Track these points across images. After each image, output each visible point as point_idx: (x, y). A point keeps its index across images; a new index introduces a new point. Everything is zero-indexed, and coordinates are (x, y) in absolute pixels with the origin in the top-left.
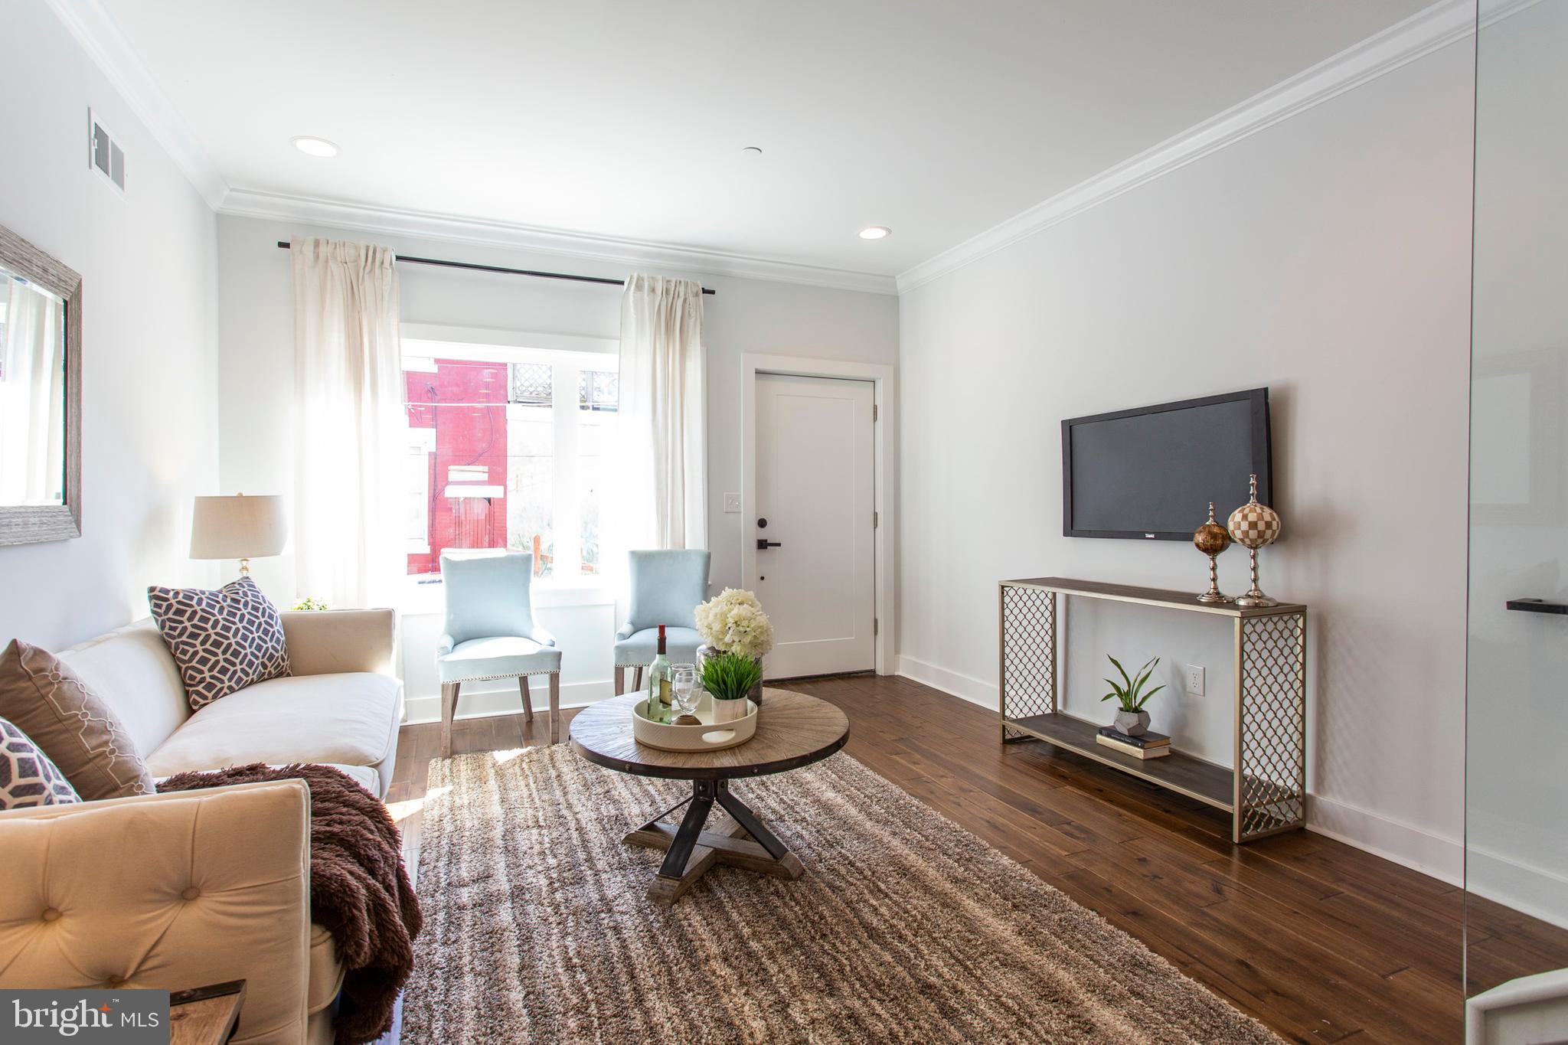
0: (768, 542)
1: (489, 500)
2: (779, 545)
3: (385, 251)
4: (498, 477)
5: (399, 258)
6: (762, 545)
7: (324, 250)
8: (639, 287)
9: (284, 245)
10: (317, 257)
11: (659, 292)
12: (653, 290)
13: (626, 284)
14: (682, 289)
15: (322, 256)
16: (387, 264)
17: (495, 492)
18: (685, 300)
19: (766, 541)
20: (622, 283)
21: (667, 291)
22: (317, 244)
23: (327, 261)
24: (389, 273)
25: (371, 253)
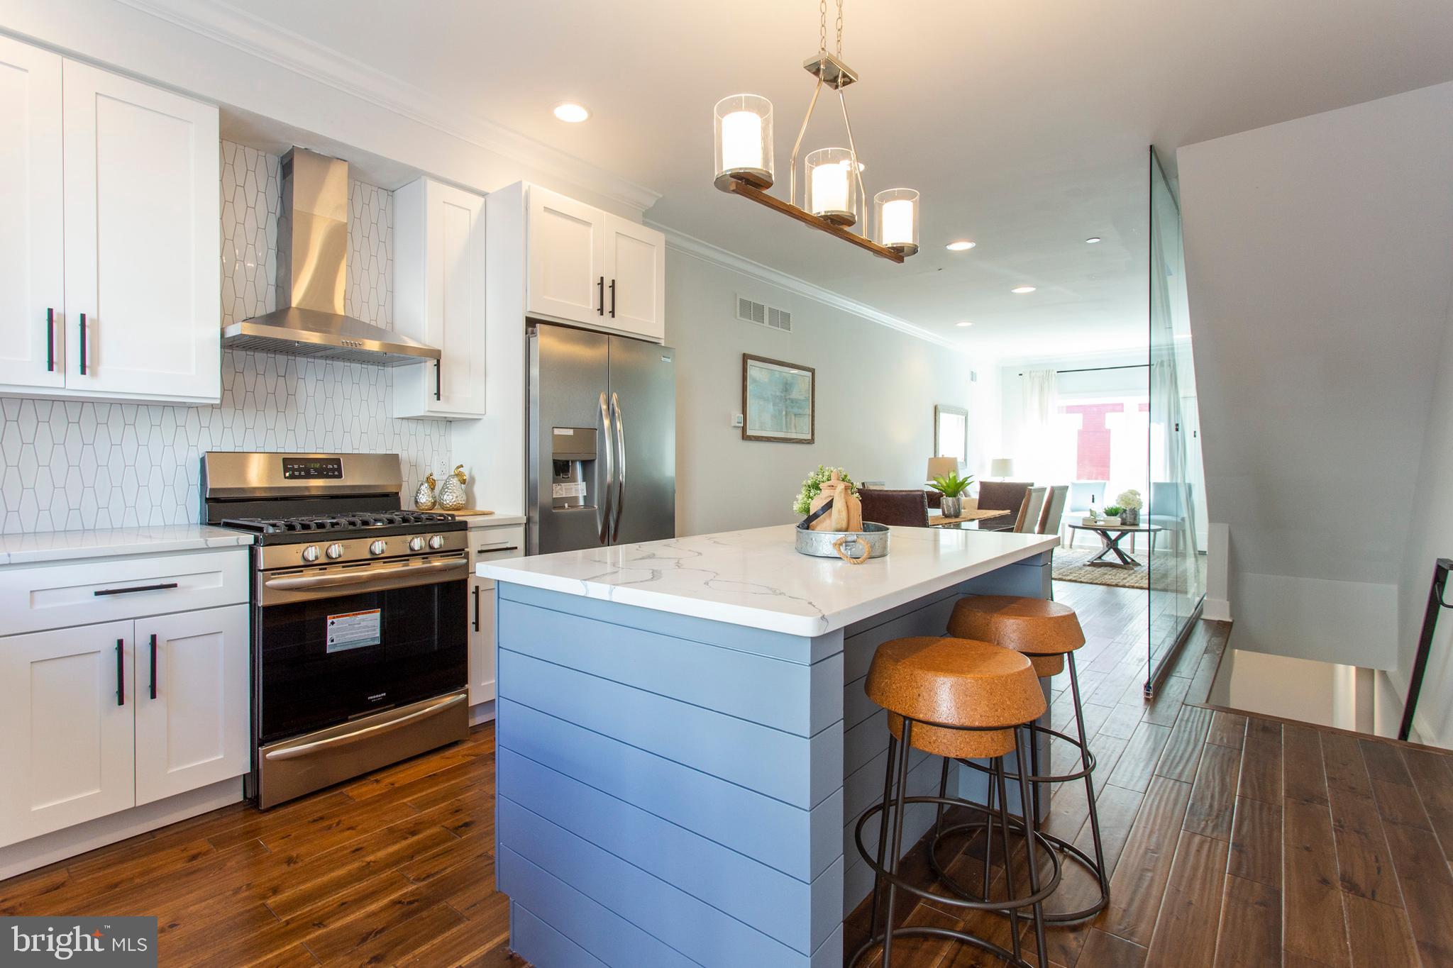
3: (1052, 371)
5: (1058, 372)
9: (1020, 375)
10: (1030, 377)
15: (1032, 376)
16: (1053, 375)
24: (1054, 378)
25: (1048, 372)
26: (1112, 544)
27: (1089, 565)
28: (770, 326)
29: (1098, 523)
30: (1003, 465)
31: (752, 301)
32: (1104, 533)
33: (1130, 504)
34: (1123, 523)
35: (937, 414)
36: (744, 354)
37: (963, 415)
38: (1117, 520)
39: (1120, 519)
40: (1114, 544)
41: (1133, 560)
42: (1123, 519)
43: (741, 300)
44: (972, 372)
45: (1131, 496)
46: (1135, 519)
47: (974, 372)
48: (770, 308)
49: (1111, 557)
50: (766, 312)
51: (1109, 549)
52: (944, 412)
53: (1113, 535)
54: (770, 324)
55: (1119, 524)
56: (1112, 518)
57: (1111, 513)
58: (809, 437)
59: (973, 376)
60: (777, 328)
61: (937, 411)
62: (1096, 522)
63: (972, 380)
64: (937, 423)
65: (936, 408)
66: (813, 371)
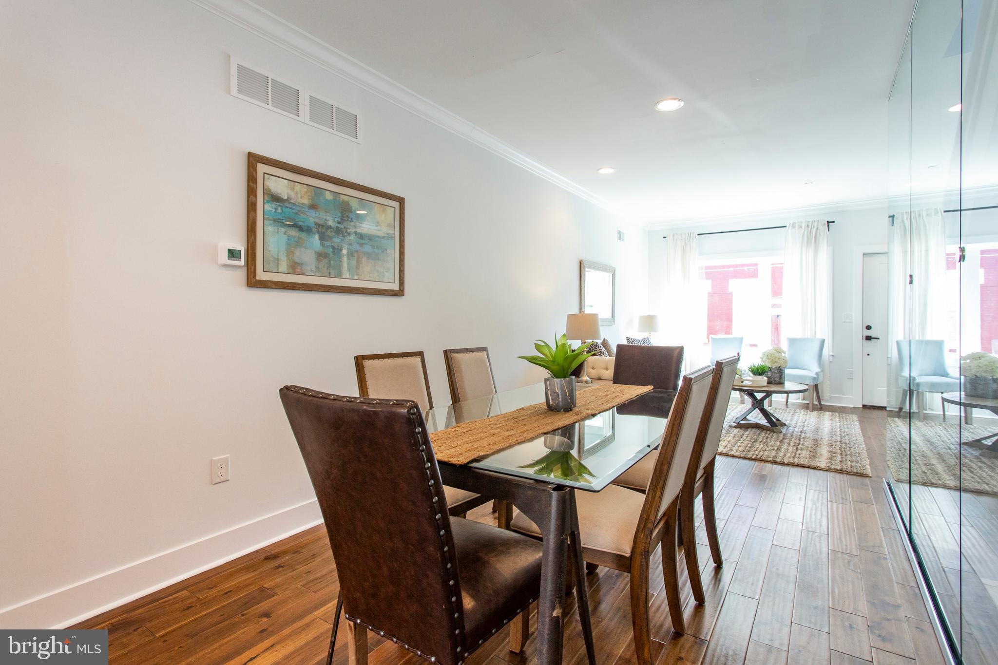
0: (872, 337)
2: (878, 338)
3: (694, 233)
5: (698, 235)
6: (869, 338)
7: (676, 237)
8: (794, 227)
9: (665, 237)
10: (674, 239)
12: (801, 227)
14: (816, 224)
15: (675, 239)
16: (694, 238)
18: (817, 228)
19: (871, 336)
20: (786, 227)
21: (808, 226)
22: (674, 235)
23: (676, 240)
24: (695, 240)
25: (689, 235)
26: (758, 404)
27: (735, 427)
28: (312, 123)
29: (744, 383)
30: (649, 322)
31: (271, 76)
32: (751, 394)
33: (776, 362)
34: (769, 383)
35: (582, 269)
36: (250, 154)
37: (610, 272)
38: (763, 380)
39: (766, 378)
40: (760, 405)
41: (778, 420)
42: (769, 378)
43: (240, 68)
44: (620, 232)
45: (777, 354)
46: (781, 377)
47: (622, 231)
48: (311, 98)
49: (756, 417)
50: (304, 100)
51: (755, 409)
52: (590, 267)
53: (759, 396)
54: (312, 119)
55: (765, 384)
56: (759, 378)
57: (758, 371)
58: (396, 287)
59: (620, 236)
60: (330, 130)
61: (582, 266)
62: (742, 382)
63: (620, 239)
64: (582, 279)
65: (581, 263)
66: (401, 201)
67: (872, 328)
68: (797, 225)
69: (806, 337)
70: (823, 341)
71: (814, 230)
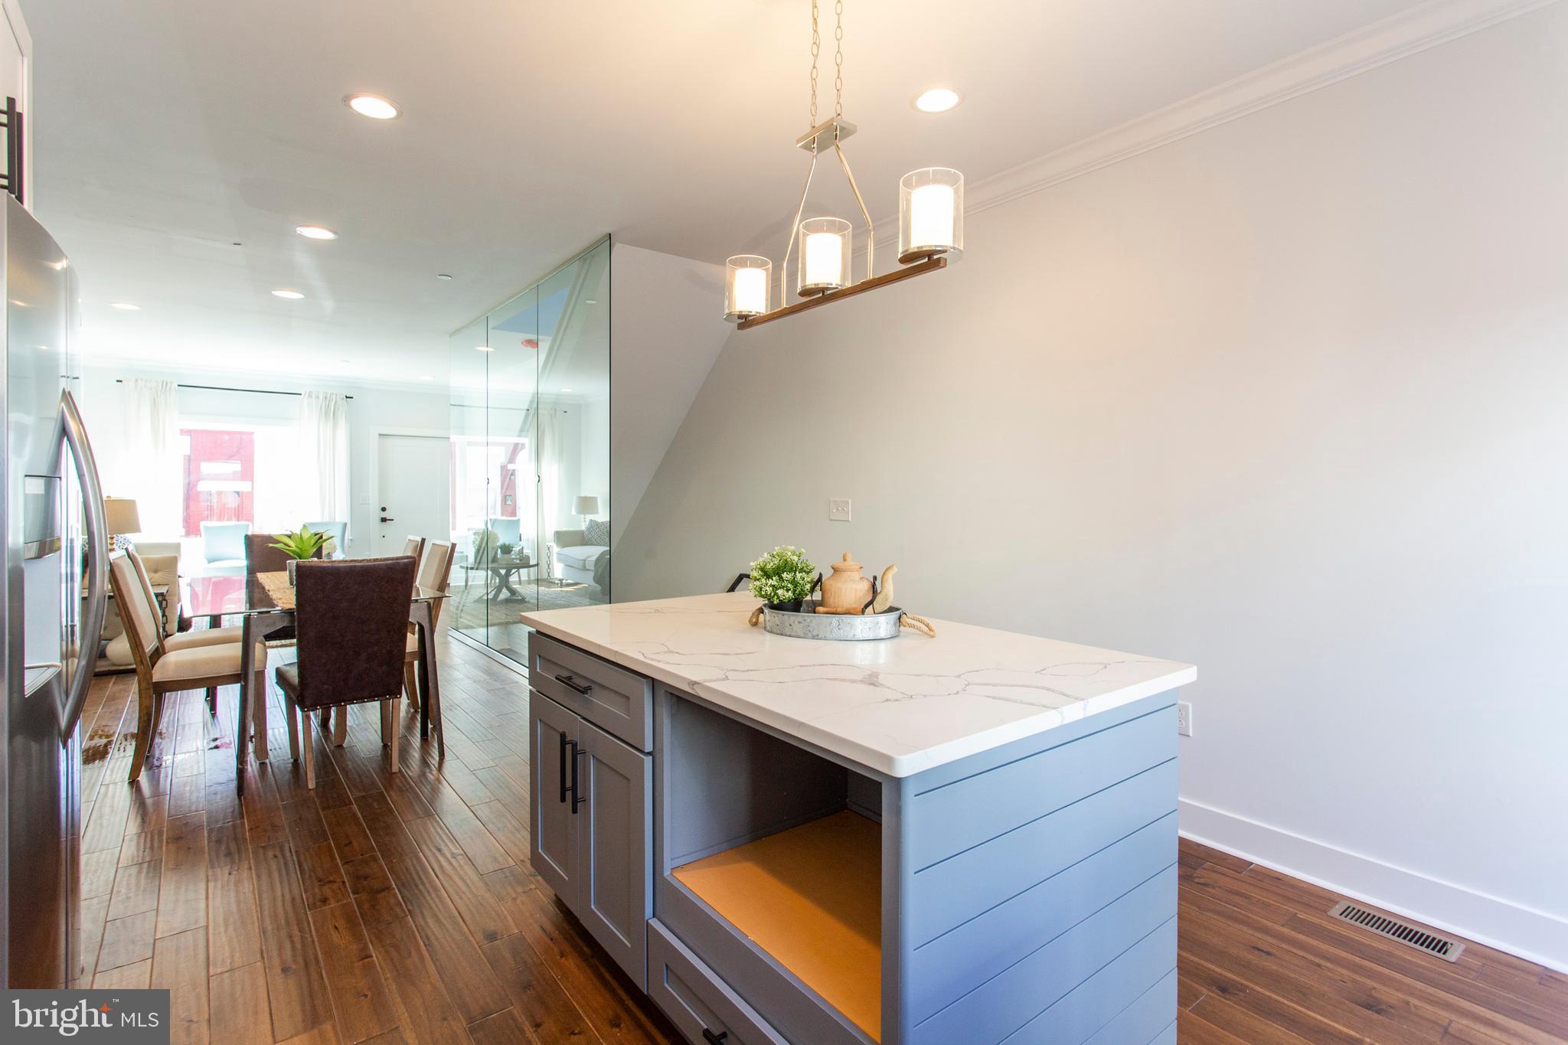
0: (388, 518)
1: (238, 493)
2: (394, 519)
3: (171, 383)
4: (247, 474)
6: (384, 520)
7: (140, 383)
8: (310, 396)
10: (136, 386)
11: (321, 398)
12: (318, 397)
13: (303, 394)
14: (334, 397)
17: (244, 486)
18: (336, 402)
19: (386, 518)
20: (300, 394)
21: (326, 398)
22: (137, 380)
23: (142, 388)
24: (173, 393)
25: (165, 384)
67: (387, 509)
68: (314, 396)
69: (325, 520)
70: (345, 525)
71: (333, 403)
